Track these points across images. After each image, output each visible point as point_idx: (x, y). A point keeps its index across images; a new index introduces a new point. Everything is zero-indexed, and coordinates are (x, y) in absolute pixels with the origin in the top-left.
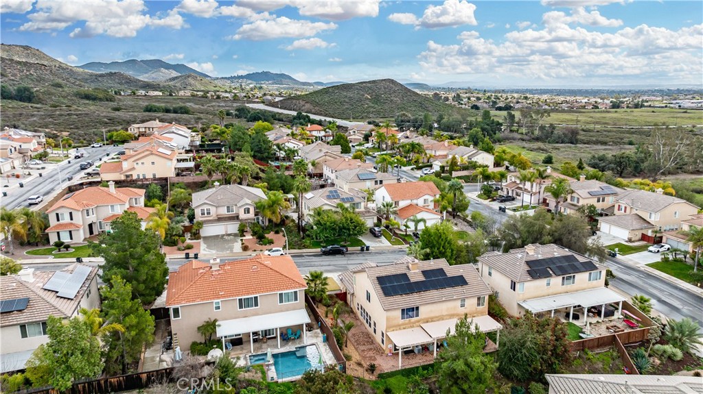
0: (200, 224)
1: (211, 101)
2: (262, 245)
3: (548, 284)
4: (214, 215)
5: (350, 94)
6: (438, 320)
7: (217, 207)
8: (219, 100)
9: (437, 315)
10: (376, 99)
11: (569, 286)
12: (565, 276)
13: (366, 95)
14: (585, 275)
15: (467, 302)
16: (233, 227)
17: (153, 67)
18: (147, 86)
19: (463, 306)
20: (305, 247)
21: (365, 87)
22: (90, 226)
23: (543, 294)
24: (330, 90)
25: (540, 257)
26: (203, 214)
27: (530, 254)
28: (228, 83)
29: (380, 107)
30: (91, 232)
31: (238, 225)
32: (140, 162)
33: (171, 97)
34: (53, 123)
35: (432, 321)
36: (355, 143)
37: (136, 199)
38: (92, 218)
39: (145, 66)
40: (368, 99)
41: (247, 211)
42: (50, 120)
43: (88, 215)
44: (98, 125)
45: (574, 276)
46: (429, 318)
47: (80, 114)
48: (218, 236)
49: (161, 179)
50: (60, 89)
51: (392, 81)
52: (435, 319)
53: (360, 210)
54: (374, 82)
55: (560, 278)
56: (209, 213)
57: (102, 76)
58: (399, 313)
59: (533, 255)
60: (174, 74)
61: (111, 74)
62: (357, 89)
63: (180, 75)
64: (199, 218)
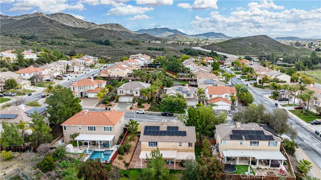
0: (119, 96)
1: (180, 46)
2: (139, 108)
3: (241, 144)
4: (125, 93)
5: (241, 43)
6: (168, 150)
7: (126, 90)
8: (183, 45)
9: (167, 148)
10: (255, 45)
11: (254, 147)
12: (252, 141)
13: (249, 43)
14: (266, 142)
15: (183, 144)
16: (131, 99)
17: (164, 31)
18: (157, 39)
19: (180, 145)
20: (156, 111)
21: (250, 39)
22: (81, 93)
23: (237, 149)
24: (231, 41)
25: (243, 129)
26: (120, 92)
27: (238, 127)
28: (194, 37)
29: (255, 49)
30: (82, 96)
31: (133, 98)
32: (113, 70)
33: (164, 44)
34: (108, 54)
35: (164, 150)
36: (227, 66)
37: (101, 84)
38: (82, 90)
39: (161, 30)
40: (250, 45)
41: (137, 93)
42: (108, 52)
43: (80, 89)
44: (123, 55)
45: (258, 142)
46: (163, 148)
47: (119, 50)
48: (125, 102)
49: (120, 77)
50: (120, 40)
51: (265, 36)
52: (165, 149)
53: (191, 97)
54: (255, 36)
55: (249, 142)
56: (123, 92)
57: (141, 35)
58: (148, 143)
59: (239, 128)
60: (172, 33)
61: (144, 34)
62: (245, 40)
63: (174, 34)
64: (119, 94)
